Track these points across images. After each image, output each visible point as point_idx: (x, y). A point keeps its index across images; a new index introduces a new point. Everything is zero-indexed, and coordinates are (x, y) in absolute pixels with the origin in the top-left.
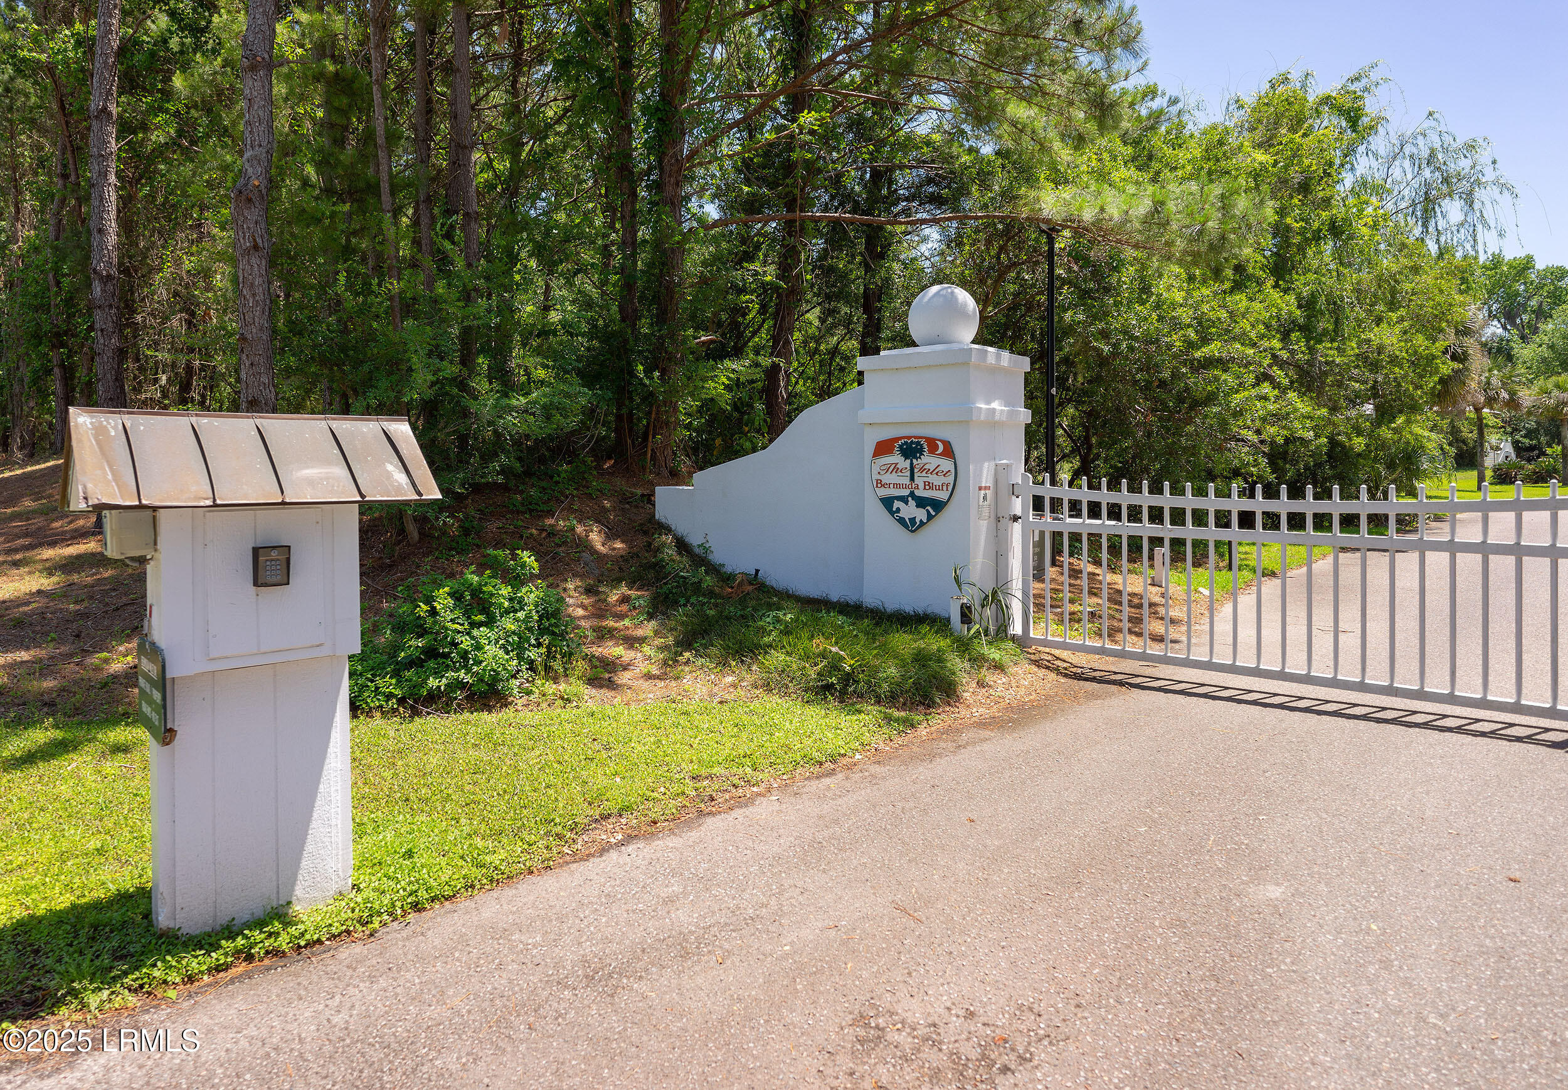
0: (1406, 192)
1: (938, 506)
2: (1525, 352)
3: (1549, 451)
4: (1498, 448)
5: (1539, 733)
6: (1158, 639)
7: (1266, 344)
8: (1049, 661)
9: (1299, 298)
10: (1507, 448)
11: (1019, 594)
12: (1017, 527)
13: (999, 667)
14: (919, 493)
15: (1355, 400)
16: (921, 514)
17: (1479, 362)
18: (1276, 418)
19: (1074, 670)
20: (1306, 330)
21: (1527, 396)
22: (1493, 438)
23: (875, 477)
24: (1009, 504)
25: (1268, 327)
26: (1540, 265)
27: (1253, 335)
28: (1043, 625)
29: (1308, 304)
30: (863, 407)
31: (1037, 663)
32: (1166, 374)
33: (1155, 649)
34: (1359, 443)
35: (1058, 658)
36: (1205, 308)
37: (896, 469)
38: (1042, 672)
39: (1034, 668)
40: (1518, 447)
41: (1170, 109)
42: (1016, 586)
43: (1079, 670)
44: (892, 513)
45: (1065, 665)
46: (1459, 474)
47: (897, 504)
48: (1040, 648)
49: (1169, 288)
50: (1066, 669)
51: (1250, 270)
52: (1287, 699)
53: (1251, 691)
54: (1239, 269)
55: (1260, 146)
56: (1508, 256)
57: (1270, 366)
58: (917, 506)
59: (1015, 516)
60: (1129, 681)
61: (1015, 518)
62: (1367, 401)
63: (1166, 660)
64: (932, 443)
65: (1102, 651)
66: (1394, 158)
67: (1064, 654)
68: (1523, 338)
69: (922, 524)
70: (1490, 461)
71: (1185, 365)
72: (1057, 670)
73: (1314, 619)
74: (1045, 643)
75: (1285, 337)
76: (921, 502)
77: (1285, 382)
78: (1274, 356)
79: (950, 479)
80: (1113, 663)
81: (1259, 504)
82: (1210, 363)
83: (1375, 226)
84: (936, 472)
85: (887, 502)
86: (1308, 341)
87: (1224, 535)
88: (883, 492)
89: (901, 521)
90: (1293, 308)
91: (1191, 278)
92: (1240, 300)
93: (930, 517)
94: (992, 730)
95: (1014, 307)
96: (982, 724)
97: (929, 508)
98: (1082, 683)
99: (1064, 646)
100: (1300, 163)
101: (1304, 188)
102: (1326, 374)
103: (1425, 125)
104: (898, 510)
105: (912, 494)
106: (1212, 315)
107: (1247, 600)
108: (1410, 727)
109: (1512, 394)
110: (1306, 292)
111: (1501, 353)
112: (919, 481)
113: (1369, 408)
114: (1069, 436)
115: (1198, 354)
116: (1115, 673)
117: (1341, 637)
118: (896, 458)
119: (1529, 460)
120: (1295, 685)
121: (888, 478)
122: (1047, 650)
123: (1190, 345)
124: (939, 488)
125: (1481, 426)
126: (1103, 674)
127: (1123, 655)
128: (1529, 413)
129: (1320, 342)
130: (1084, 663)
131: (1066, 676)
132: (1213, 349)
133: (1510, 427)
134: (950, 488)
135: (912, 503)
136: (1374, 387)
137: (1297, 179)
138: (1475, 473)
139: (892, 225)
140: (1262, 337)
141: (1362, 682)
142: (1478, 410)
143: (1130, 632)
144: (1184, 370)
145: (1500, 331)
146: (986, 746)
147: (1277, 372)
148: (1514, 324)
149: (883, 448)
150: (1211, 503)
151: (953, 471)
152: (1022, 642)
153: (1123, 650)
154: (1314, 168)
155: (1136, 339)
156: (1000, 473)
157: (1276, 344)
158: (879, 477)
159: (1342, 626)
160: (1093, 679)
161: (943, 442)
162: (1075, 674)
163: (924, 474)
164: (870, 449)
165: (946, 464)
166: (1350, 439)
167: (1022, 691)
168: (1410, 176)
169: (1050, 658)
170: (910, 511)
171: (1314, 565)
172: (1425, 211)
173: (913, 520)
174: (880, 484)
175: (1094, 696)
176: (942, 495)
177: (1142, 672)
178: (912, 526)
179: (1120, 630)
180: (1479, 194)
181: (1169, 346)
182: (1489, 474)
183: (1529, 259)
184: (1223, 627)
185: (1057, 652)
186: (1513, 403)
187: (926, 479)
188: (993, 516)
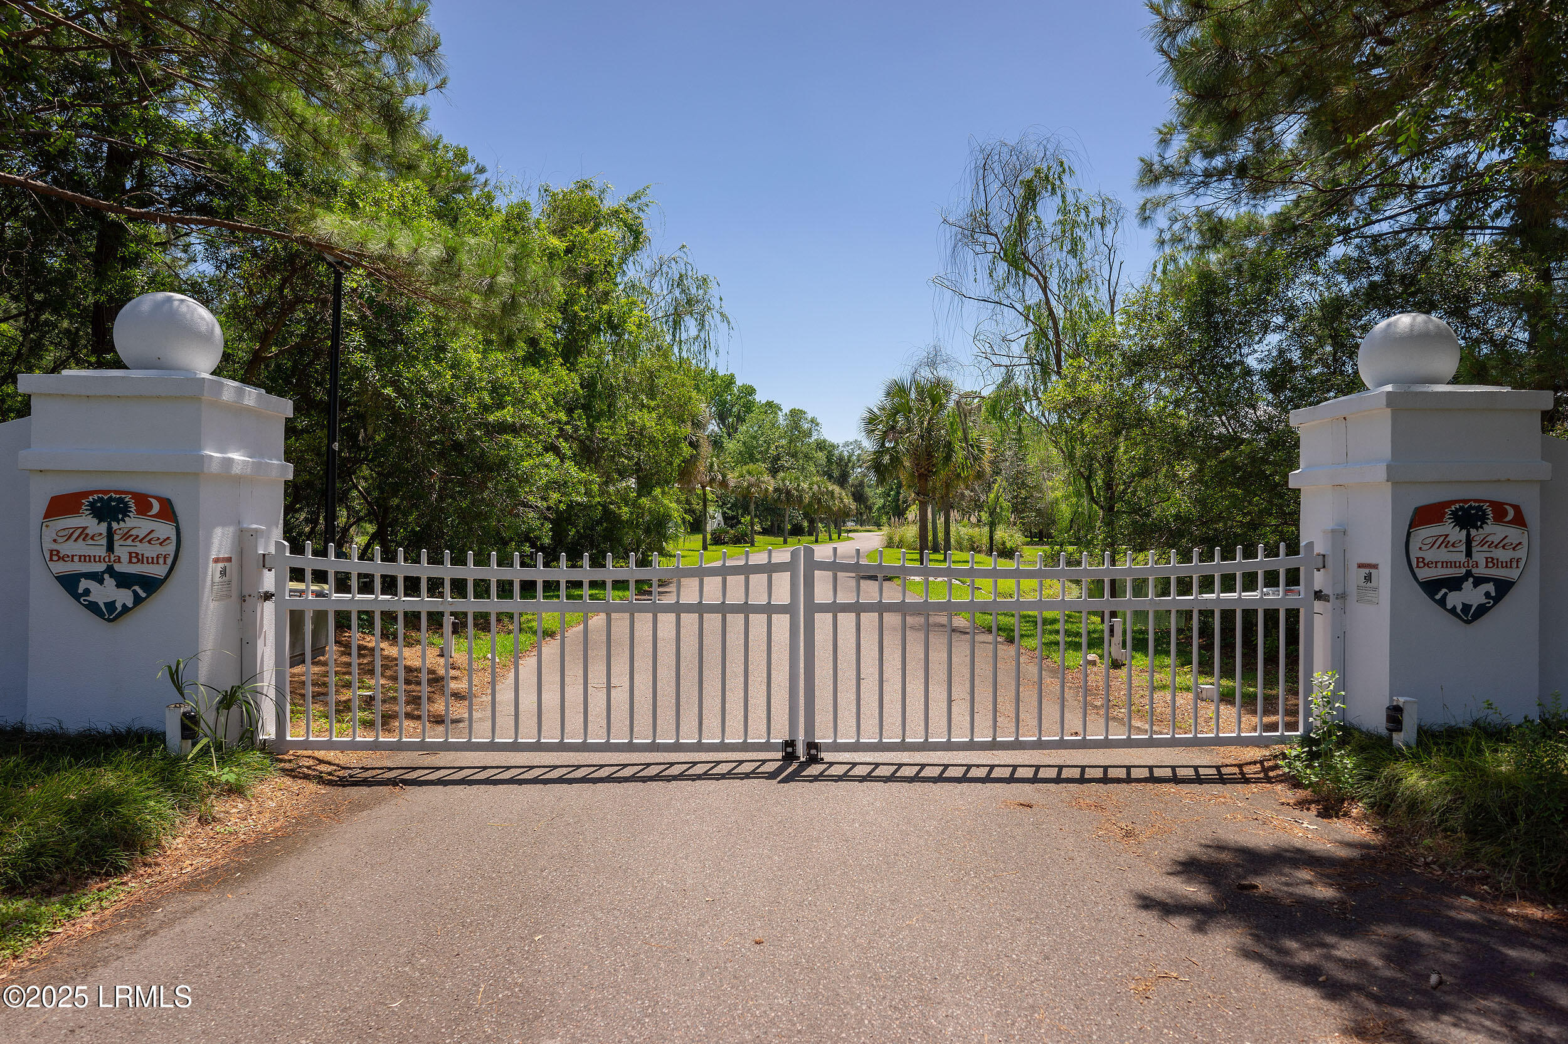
0: (663, 304)
1: (151, 585)
2: (731, 445)
3: (743, 520)
4: (714, 518)
5: (759, 767)
6: (438, 720)
7: (553, 416)
8: (309, 768)
9: (582, 377)
10: (719, 517)
11: (272, 693)
12: (269, 607)
13: (235, 790)
14: (123, 568)
15: (623, 474)
16: (124, 597)
17: (706, 449)
18: (559, 485)
19: (341, 773)
20: (587, 408)
21: (732, 478)
22: (711, 510)
23: (48, 545)
24: (260, 577)
25: (556, 402)
26: (739, 382)
27: (543, 407)
28: (303, 724)
29: (589, 384)
30: (28, 446)
31: (292, 773)
32: (461, 437)
33: (435, 736)
34: (625, 512)
35: (321, 762)
36: (499, 373)
37: (83, 534)
38: (296, 785)
39: (288, 781)
40: (726, 518)
41: (478, 176)
42: (267, 683)
43: (346, 773)
44: (77, 597)
45: (330, 768)
46: (692, 537)
47: (84, 584)
48: (300, 752)
49: (465, 348)
50: (330, 774)
51: (542, 345)
52: (565, 770)
53: (532, 768)
54: (533, 342)
55: (554, 233)
56: (721, 372)
57: (557, 437)
58: (118, 586)
59: (266, 593)
60: (406, 777)
61: (268, 596)
62: (630, 476)
63: (447, 747)
64: (143, 503)
65: (375, 746)
66: (655, 274)
67: (330, 755)
68: (729, 435)
69: (126, 609)
70: (711, 526)
71: (480, 429)
72: (320, 780)
73: (590, 676)
74: (306, 745)
75: (570, 411)
76: (124, 581)
77: (569, 453)
78: (561, 430)
79: (171, 549)
80: (388, 757)
81: (540, 573)
82: (503, 428)
83: (639, 326)
84: (148, 539)
85: (69, 583)
86: (588, 418)
87: (506, 605)
88: (61, 568)
89: (93, 607)
90: (578, 387)
91: (488, 342)
92: (533, 374)
93: (138, 600)
94: (207, 891)
95: (300, 349)
96: (194, 885)
97: (137, 588)
98: (348, 790)
99: (330, 745)
100: (586, 257)
101: (589, 279)
102: (602, 450)
103: (676, 255)
104: (87, 592)
105: (110, 570)
106: (505, 381)
107: (528, 665)
108: (669, 781)
109: (724, 476)
110: (586, 373)
111: (717, 444)
112: (121, 551)
113: (632, 482)
114: (365, 499)
115: (491, 418)
116: (390, 769)
117: (613, 692)
118: (86, 520)
119: (732, 527)
120: (571, 754)
121: (68, 548)
122: (309, 753)
123: (485, 408)
124: (154, 561)
125: (705, 501)
126: (374, 772)
127: (399, 747)
128: (733, 491)
129: (598, 420)
130: (354, 763)
131: (330, 783)
132: (507, 414)
133: (722, 502)
134: (169, 561)
135: (109, 581)
136: (637, 464)
137: (582, 270)
138: (701, 536)
139: (116, 213)
140: (550, 409)
141: (631, 743)
142: (703, 487)
143: (409, 716)
144: (478, 433)
145: (716, 428)
146: (192, 923)
147: (563, 445)
148: (724, 424)
149: (61, 506)
150: (494, 572)
151: (174, 538)
152: (274, 751)
153: (399, 741)
154: (597, 262)
155: (430, 395)
156: (244, 539)
157: (563, 416)
158: (55, 546)
159: (614, 682)
160: (365, 782)
161: (159, 499)
162: (341, 778)
163: (129, 542)
164: (39, 505)
165: (165, 530)
166: (620, 508)
167: (265, 818)
168: (665, 292)
169: (311, 763)
170: (106, 592)
171: (590, 622)
172: (675, 321)
173: (111, 606)
174: (56, 556)
175: (359, 806)
176: (158, 571)
177: (420, 764)
178: (110, 613)
179: (394, 716)
180: (708, 317)
181: (464, 407)
182: (709, 536)
183: (732, 376)
184: (505, 695)
185: (320, 754)
186: (724, 484)
187: (132, 549)
188: (235, 594)
